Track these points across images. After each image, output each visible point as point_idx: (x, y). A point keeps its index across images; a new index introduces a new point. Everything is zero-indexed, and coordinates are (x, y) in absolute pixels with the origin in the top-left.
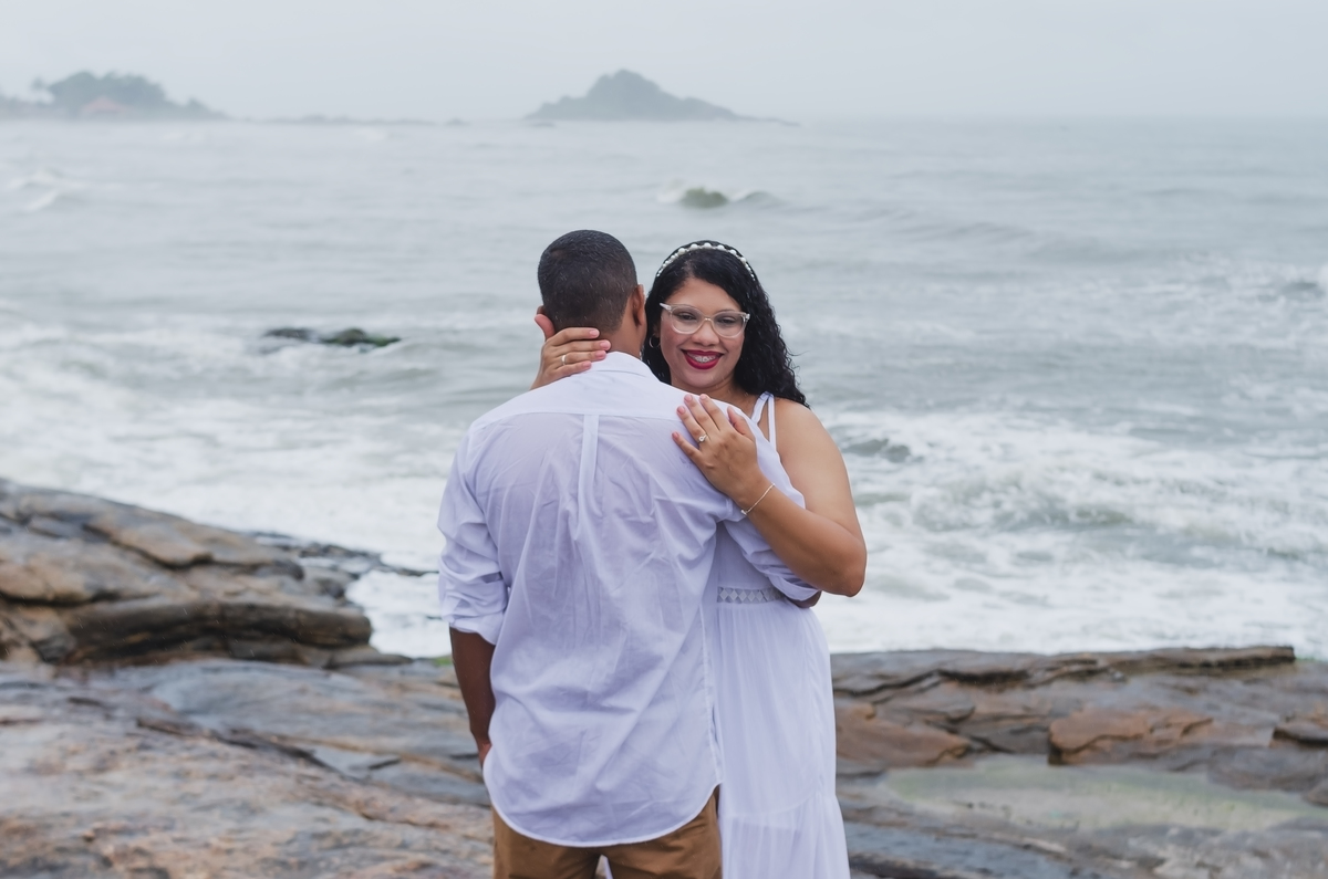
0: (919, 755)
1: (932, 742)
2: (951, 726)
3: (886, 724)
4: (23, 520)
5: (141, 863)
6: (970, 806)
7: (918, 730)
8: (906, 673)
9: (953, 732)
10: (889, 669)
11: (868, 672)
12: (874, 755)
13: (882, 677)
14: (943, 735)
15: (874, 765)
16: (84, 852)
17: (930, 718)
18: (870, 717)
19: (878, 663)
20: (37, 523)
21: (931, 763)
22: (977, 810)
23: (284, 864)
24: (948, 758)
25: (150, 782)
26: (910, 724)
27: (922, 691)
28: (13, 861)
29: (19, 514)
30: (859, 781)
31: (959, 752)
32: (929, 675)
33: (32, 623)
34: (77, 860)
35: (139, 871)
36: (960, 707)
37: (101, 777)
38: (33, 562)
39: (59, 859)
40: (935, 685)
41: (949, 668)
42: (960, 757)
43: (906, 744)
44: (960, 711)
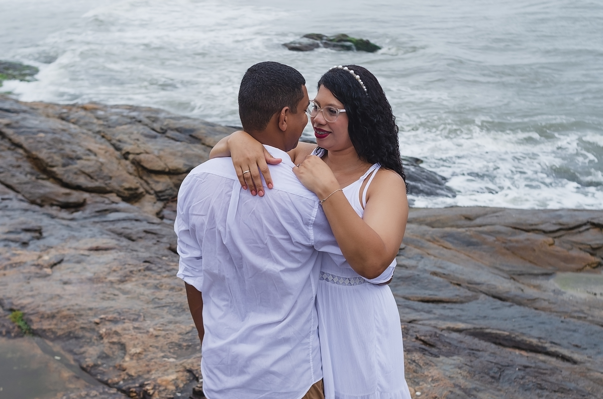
0: (573, 266)
1: (581, 259)
2: (592, 251)
3: (559, 249)
4: (163, 132)
5: (115, 339)
6: (595, 294)
7: (575, 253)
8: (572, 222)
9: (592, 254)
10: (564, 220)
11: (554, 221)
12: (550, 264)
13: (560, 224)
14: (588, 256)
15: (549, 269)
16: (93, 330)
17: (582, 247)
18: (551, 245)
19: (560, 216)
20: (170, 133)
21: (579, 270)
22: (598, 297)
23: (180, 346)
24: (588, 268)
25: (142, 290)
26: (571, 249)
27: (580, 232)
28: (60, 333)
29: (162, 129)
30: (540, 277)
31: (595, 265)
32: (585, 224)
33: (158, 182)
34: (88, 335)
35: (113, 343)
36: (598, 242)
37: (121, 286)
38: (162, 153)
39: (81, 333)
40: (588, 229)
41: (595, 221)
42: (594, 268)
43: (567, 260)
44: (597, 244)
